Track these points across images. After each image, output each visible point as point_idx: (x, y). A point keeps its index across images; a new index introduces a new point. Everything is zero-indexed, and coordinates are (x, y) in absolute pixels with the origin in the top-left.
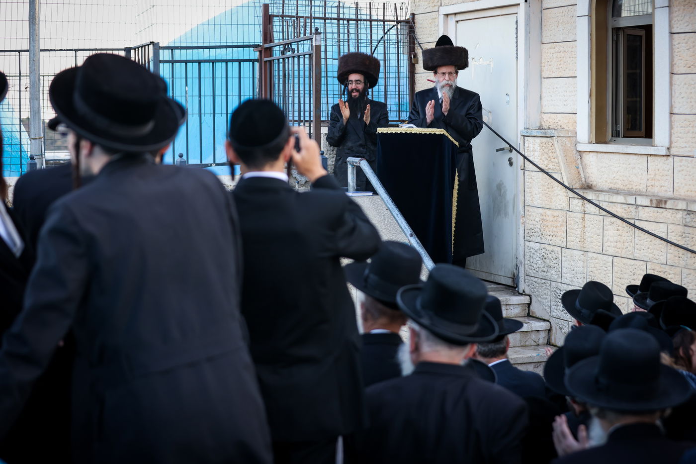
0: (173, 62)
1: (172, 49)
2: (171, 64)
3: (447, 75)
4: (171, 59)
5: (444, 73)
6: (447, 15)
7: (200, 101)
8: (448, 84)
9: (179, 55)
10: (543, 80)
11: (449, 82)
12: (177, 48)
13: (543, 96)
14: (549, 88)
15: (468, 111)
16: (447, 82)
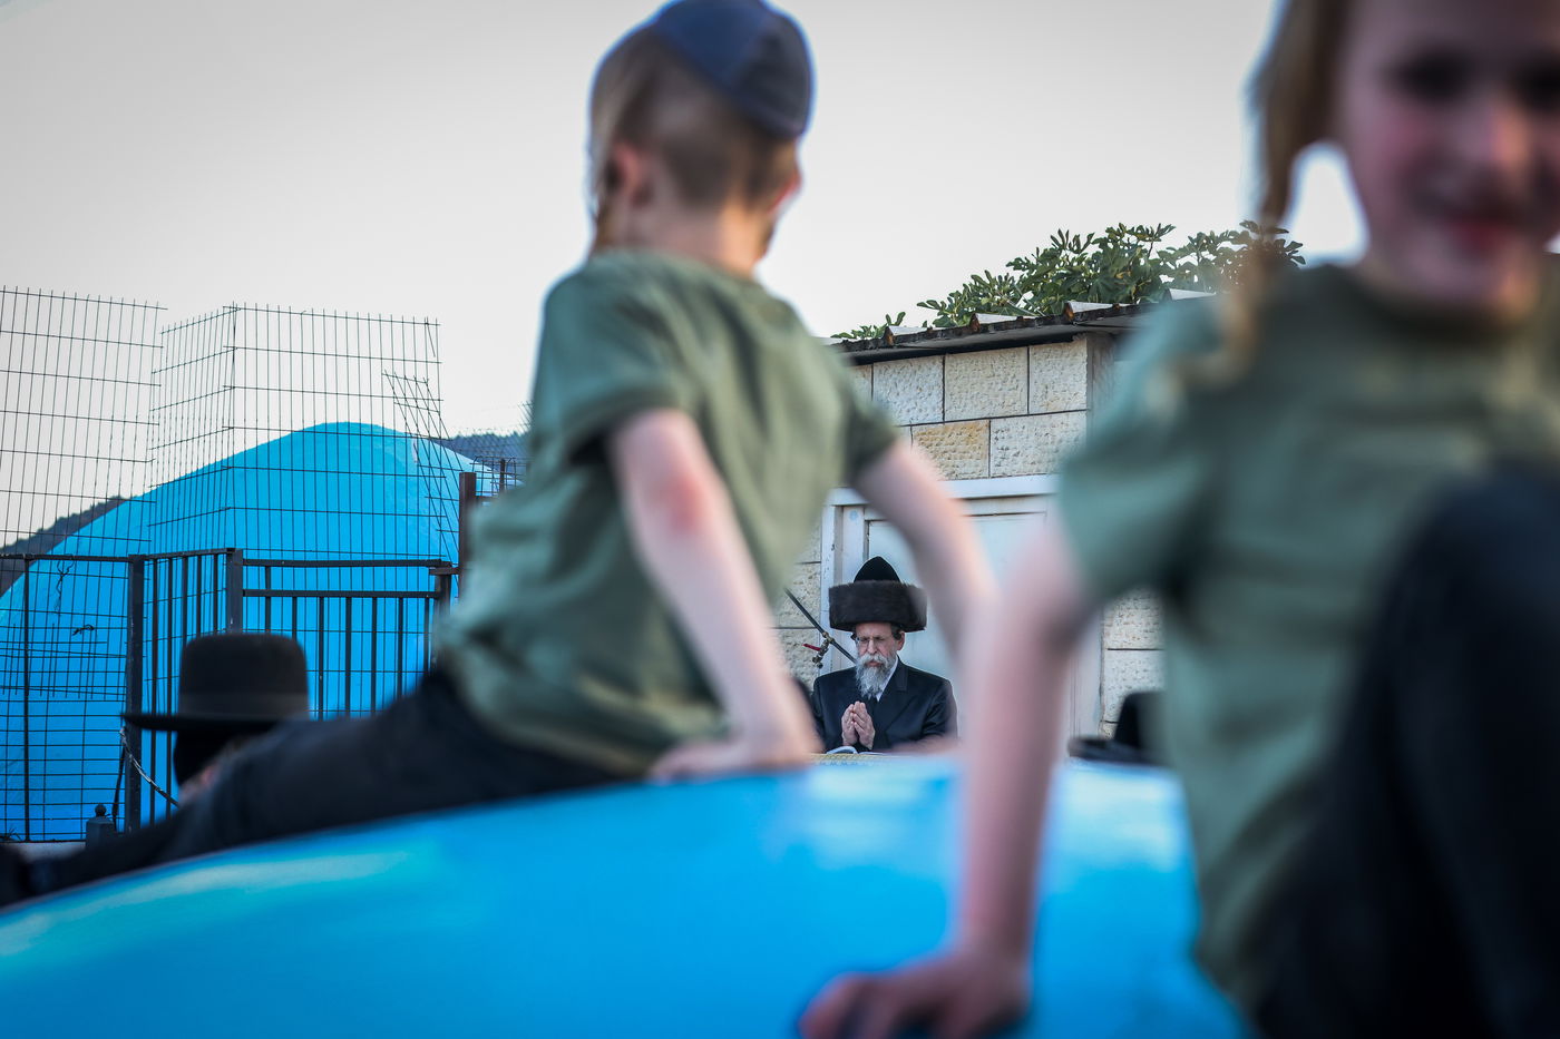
0: (268, 594)
1: (268, 565)
2: (263, 599)
3: (871, 642)
4: (263, 587)
5: (866, 640)
6: (842, 508)
7: (321, 682)
8: (872, 661)
9: (282, 579)
10: (1107, 653)
11: (876, 658)
12: (279, 564)
13: (1105, 687)
14: (1123, 672)
15: (927, 717)
16: (870, 658)
